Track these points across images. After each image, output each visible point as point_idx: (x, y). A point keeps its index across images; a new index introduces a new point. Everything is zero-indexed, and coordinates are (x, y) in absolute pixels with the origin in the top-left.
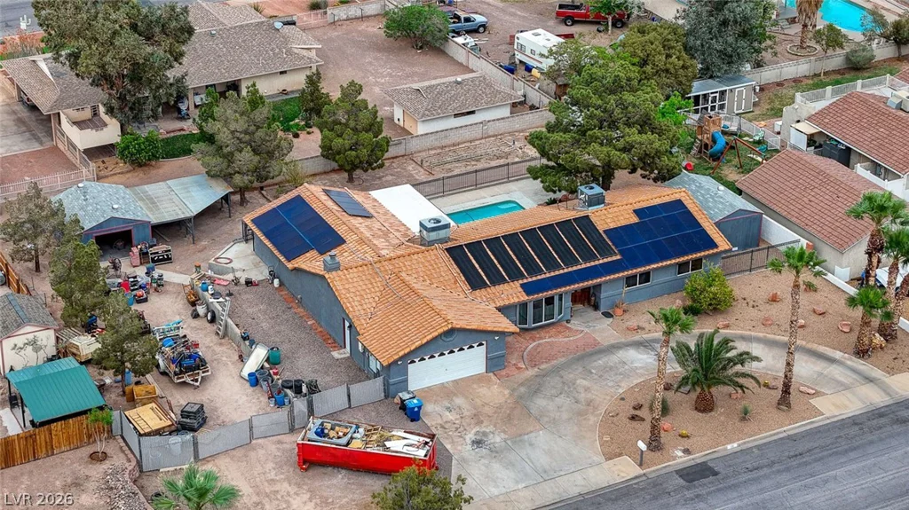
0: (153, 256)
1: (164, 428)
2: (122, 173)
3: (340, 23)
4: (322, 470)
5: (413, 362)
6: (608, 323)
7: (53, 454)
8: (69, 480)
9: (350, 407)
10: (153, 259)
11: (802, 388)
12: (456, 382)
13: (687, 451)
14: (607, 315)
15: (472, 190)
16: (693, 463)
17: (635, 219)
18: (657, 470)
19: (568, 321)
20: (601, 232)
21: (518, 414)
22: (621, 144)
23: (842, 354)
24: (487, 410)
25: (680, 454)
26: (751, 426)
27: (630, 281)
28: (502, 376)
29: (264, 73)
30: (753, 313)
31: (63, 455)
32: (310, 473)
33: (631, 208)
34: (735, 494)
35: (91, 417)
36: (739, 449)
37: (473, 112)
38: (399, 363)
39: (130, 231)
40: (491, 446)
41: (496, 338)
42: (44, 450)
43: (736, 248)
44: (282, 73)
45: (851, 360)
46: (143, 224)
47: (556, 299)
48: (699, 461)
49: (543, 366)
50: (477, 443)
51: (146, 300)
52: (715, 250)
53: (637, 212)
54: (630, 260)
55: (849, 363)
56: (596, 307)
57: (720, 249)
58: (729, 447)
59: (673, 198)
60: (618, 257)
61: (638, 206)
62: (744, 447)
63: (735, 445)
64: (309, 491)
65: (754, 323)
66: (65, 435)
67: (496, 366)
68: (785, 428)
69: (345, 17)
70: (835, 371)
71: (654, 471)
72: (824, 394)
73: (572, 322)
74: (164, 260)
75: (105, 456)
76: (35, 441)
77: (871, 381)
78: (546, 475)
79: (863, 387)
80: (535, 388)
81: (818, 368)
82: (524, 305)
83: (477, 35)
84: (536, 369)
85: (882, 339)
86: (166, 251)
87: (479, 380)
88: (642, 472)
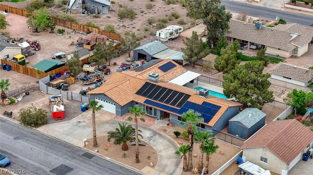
6: (163, 125)
9: (82, 101)
11: (151, 163)
13: (98, 151)
17: (201, 104)
18: (85, 149)
20: (187, 101)
21: (99, 124)
25: (96, 150)
26: (122, 159)
27: (179, 118)
33: (205, 100)
34: (80, 163)
37: (290, 79)
38: (92, 96)
39: (146, 55)
40: (79, 124)
41: (118, 105)
43: (238, 136)
44: (279, 49)
46: (149, 55)
47: (153, 110)
48: (95, 154)
50: (79, 122)
53: (204, 102)
57: (208, 124)
58: (107, 158)
59: (220, 105)
60: (179, 109)
61: (207, 101)
62: (110, 161)
63: (109, 159)
67: (118, 114)
68: (126, 165)
72: (154, 168)
73: (159, 120)
81: (169, 164)
85: (197, 170)
87: (111, 114)
88: (82, 147)
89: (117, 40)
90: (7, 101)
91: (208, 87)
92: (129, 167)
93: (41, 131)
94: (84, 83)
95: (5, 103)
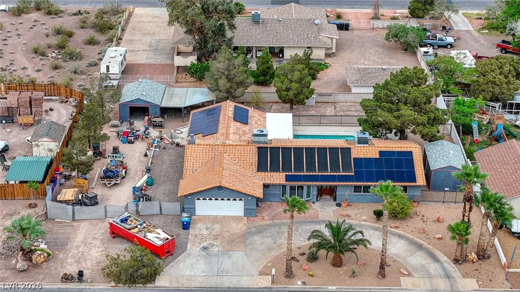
0: (154, 123)
1: (69, 200)
2: (190, 82)
3: (377, 29)
4: (121, 240)
5: (198, 199)
6: (334, 209)
7: (15, 199)
8: (10, 212)
9: (161, 214)
10: (153, 124)
11: (402, 270)
12: (224, 217)
13: (304, 283)
14: (339, 205)
15: (338, 126)
16: (303, 290)
17: (378, 156)
18: (280, 288)
19: (314, 203)
20: (352, 158)
21: (240, 240)
22: (396, 114)
23: (447, 259)
24: (226, 235)
25: (300, 283)
26: (354, 281)
27: (357, 189)
28: (250, 220)
29: (296, 46)
30: (420, 225)
31: (19, 201)
32: (116, 239)
33: (380, 149)
35: (28, 184)
36: (336, 290)
38: (189, 197)
39: (148, 107)
40: (210, 252)
41: (250, 198)
42: (10, 196)
43: (448, 189)
44: (308, 48)
45: (449, 263)
46: (156, 105)
47: (305, 188)
48: (306, 290)
49: (276, 221)
50: (205, 248)
51: (133, 143)
52: (414, 184)
53: (381, 153)
54: (358, 177)
55: (446, 265)
56: (335, 199)
57: (418, 184)
58: (330, 288)
59: (409, 150)
60: (353, 174)
61: (383, 149)
62: (339, 290)
63: (334, 288)
64: (105, 248)
65: (414, 230)
66: (21, 191)
67: (250, 214)
68: (370, 287)
69: (381, 27)
70: (433, 267)
71: (277, 288)
72: (413, 276)
73: (316, 203)
74: (159, 126)
75: (36, 206)
76: (5, 190)
77: (448, 278)
78: (221, 273)
79: (440, 280)
80: (260, 231)
81: (424, 262)
82: (284, 186)
83: (445, 49)
84: (271, 222)
85: (476, 257)
86: (161, 122)
87: (237, 219)
88: (270, 286)
89: (51, 95)
90: (42, 256)
91: (304, 131)
92: (379, 289)
93: (167, 285)
94: (112, 183)
95: (39, 260)
